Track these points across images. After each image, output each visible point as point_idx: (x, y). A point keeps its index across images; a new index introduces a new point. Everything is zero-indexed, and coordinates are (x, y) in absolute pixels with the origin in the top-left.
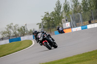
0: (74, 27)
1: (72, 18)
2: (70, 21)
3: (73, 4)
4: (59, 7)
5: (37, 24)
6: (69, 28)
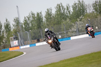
0: (22, 45)
6: (17, 46)
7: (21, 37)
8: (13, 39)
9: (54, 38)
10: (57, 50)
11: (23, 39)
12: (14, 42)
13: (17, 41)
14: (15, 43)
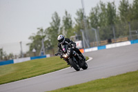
1: (85, 34)
5: (27, 44)
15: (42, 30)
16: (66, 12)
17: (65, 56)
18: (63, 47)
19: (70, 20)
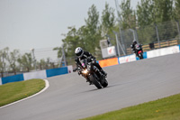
0: (122, 55)
1: (119, 38)
2: (115, 44)
3: (121, 11)
4: (94, 18)
6: (113, 57)
7: (120, 40)
8: (106, 44)
9: (92, 65)
10: (99, 88)
11: (125, 43)
12: (109, 49)
13: (113, 47)
14: (111, 50)
15: (74, 30)
16: (107, 6)
17: (85, 72)
18: (82, 62)
19: (111, 16)
